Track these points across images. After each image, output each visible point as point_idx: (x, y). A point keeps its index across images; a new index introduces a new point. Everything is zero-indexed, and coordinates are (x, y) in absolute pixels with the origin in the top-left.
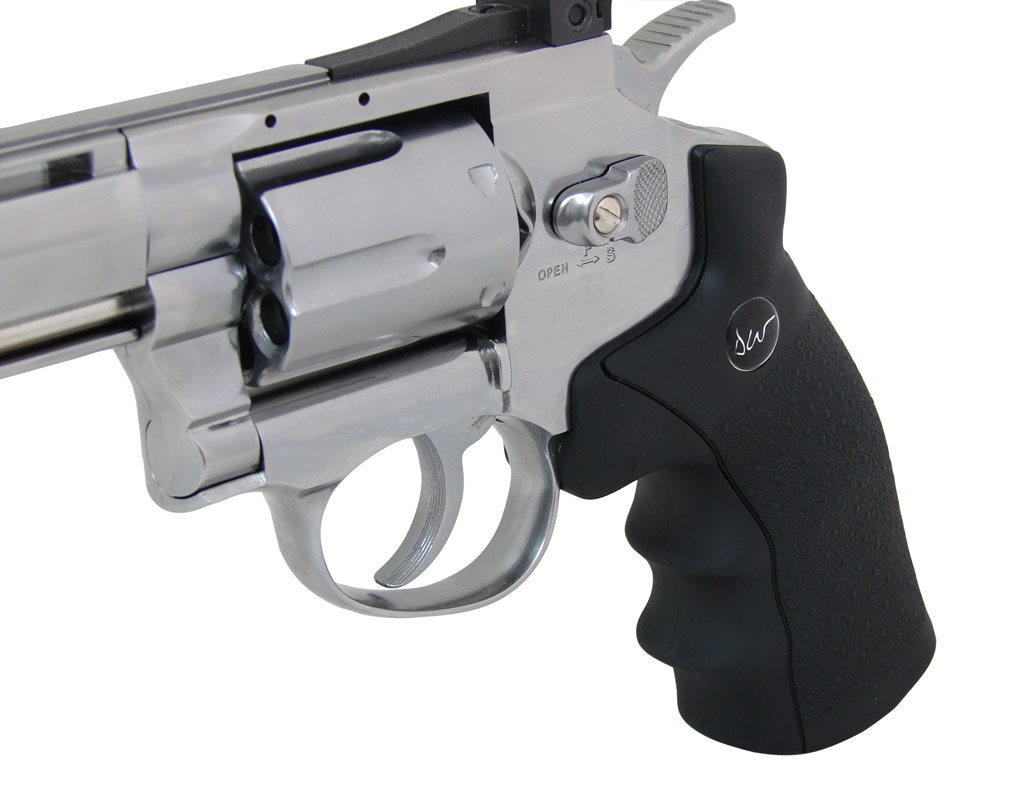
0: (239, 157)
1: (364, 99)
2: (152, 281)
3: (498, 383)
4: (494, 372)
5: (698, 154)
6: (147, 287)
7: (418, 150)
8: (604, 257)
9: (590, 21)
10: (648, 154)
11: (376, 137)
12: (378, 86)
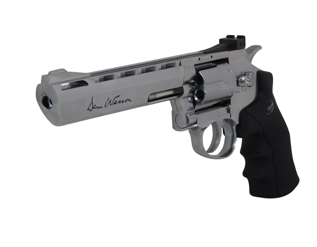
0: (195, 65)
1: (212, 57)
2: (183, 86)
3: (230, 112)
4: (229, 111)
5: (258, 72)
6: (182, 87)
7: (219, 66)
8: (245, 90)
9: (243, 45)
10: (251, 71)
11: (212, 64)
12: (213, 55)
